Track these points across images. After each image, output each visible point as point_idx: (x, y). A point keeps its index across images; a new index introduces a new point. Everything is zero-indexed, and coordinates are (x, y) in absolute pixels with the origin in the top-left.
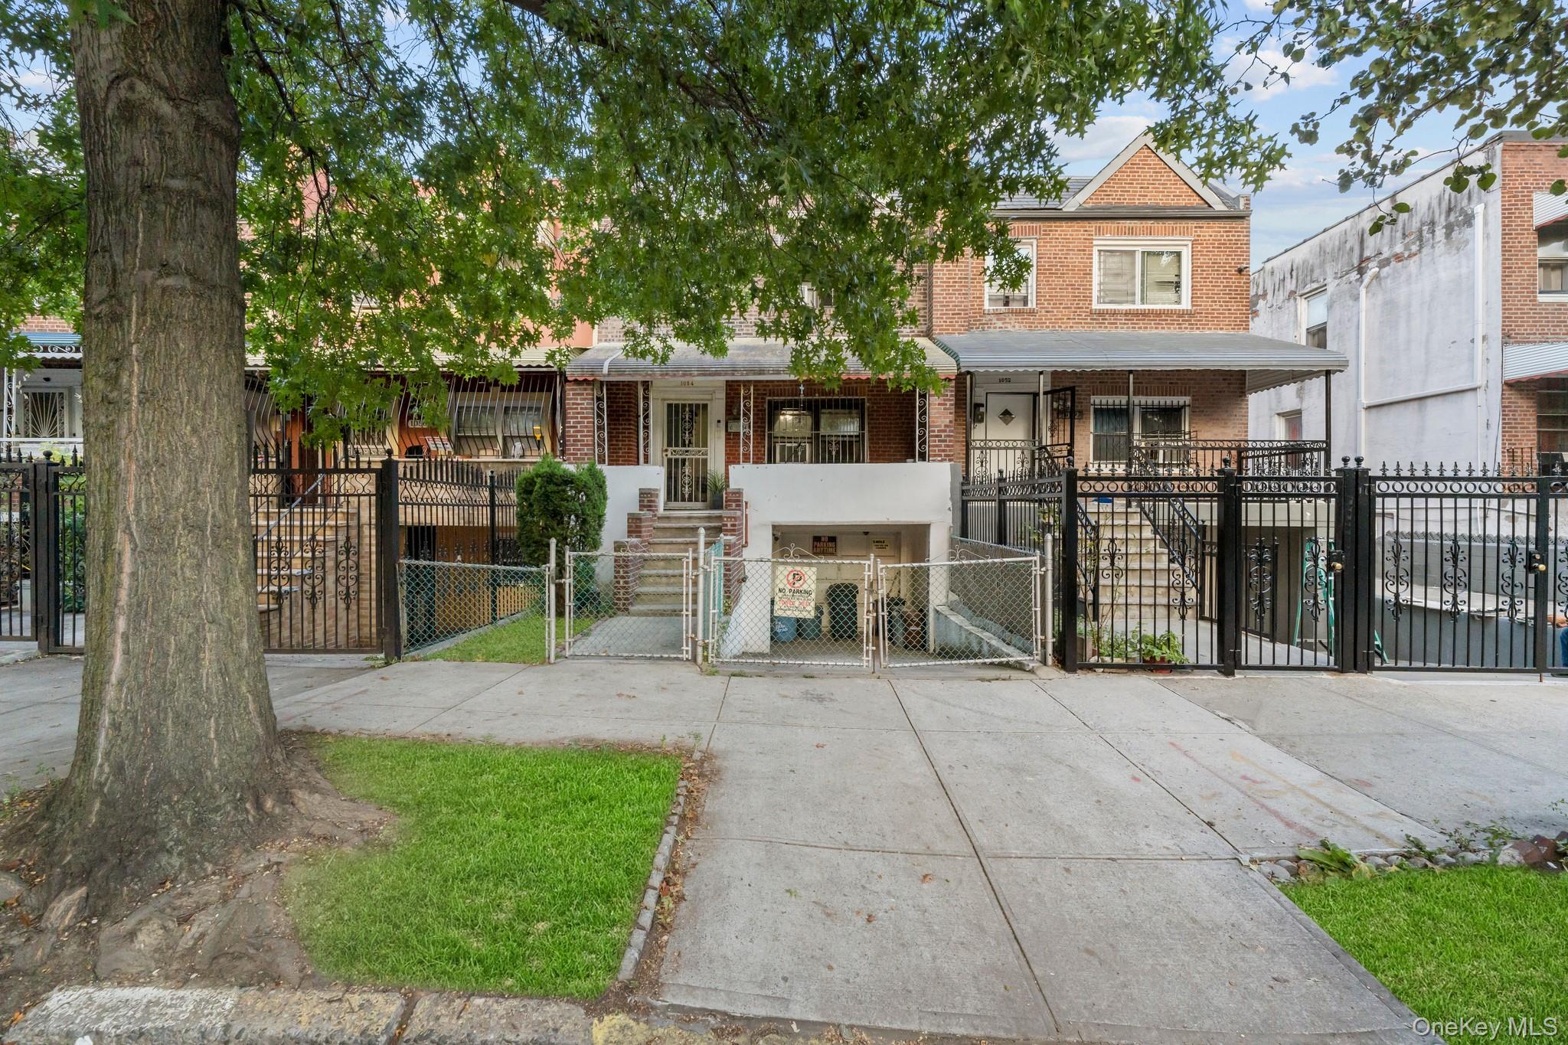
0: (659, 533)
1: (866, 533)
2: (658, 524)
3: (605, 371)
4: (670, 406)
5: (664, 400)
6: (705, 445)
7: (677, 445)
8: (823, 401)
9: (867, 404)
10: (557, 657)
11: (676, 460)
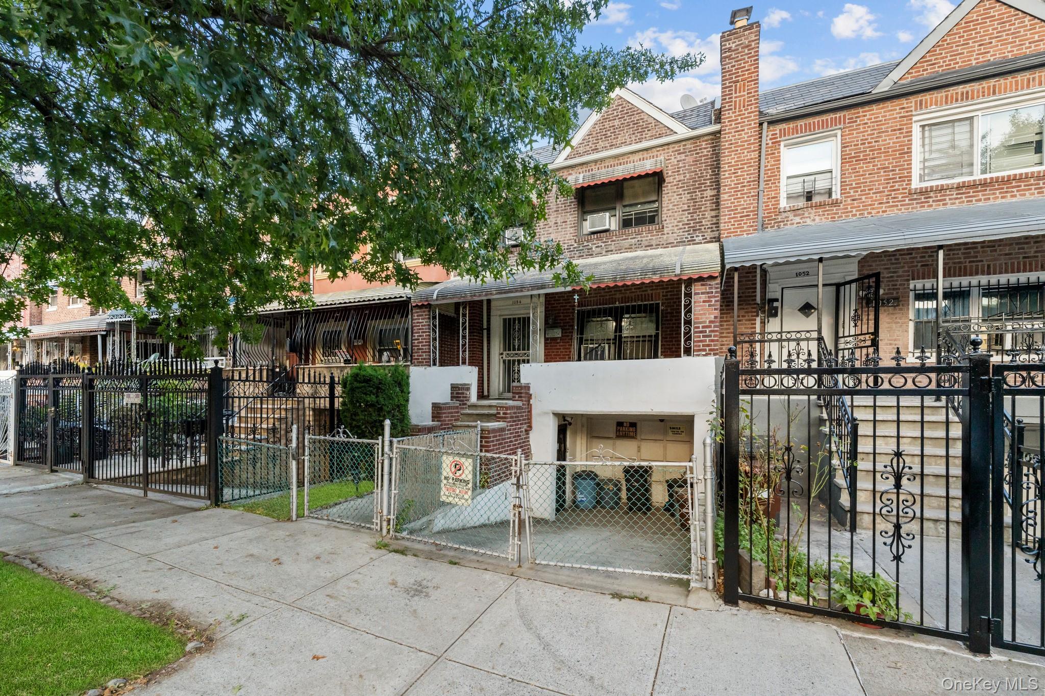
0: (466, 418)
1: (662, 421)
2: (468, 411)
3: (435, 297)
4: (505, 320)
5: (500, 316)
6: (528, 349)
7: (509, 350)
8: (622, 307)
9: (661, 308)
10: (298, 516)
11: (509, 361)
